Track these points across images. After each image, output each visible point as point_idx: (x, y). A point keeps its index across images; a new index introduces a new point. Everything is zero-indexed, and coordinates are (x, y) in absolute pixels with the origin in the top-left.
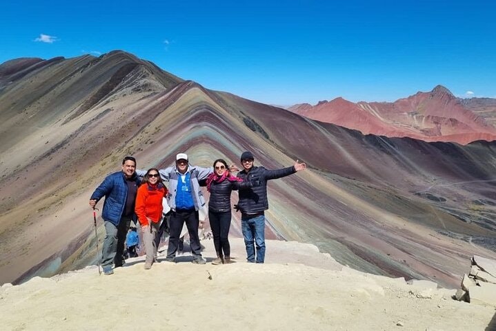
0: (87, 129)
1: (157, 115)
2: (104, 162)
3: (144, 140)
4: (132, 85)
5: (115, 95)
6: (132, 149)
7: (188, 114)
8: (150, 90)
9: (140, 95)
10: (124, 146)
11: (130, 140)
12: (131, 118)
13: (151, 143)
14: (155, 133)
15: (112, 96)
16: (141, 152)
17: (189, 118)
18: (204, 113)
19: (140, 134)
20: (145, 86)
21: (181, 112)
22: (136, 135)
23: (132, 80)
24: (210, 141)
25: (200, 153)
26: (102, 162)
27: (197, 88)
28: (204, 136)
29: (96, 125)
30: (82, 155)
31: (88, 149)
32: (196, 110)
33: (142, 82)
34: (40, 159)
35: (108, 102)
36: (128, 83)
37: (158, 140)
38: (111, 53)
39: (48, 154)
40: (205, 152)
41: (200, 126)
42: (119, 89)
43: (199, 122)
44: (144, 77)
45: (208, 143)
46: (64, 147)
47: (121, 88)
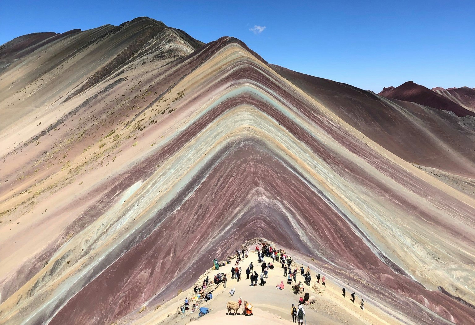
0: (91, 103)
1: (181, 79)
2: (103, 142)
3: (160, 109)
4: (155, 51)
5: (131, 63)
6: (142, 122)
7: (223, 72)
8: (176, 56)
9: (163, 62)
10: (133, 120)
11: (143, 111)
12: (148, 85)
13: (170, 112)
14: (177, 99)
15: (128, 65)
16: (154, 124)
17: (224, 76)
18: (246, 68)
19: (157, 103)
20: (171, 51)
21: (214, 71)
22: (151, 105)
23: (155, 45)
24: (254, 102)
25: (238, 118)
26: (100, 144)
27: (235, 44)
28: (245, 96)
29: (103, 98)
30: (76, 137)
31: (88, 127)
32: (235, 66)
33: (167, 47)
34: (25, 145)
35: (122, 72)
36: (150, 48)
37: (179, 107)
38: (134, 20)
39: (37, 138)
40: (247, 116)
41: (239, 84)
42: (137, 57)
43: (238, 79)
44: (170, 41)
45: (252, 103)
46: (58, 128)
47: (141, 55)
